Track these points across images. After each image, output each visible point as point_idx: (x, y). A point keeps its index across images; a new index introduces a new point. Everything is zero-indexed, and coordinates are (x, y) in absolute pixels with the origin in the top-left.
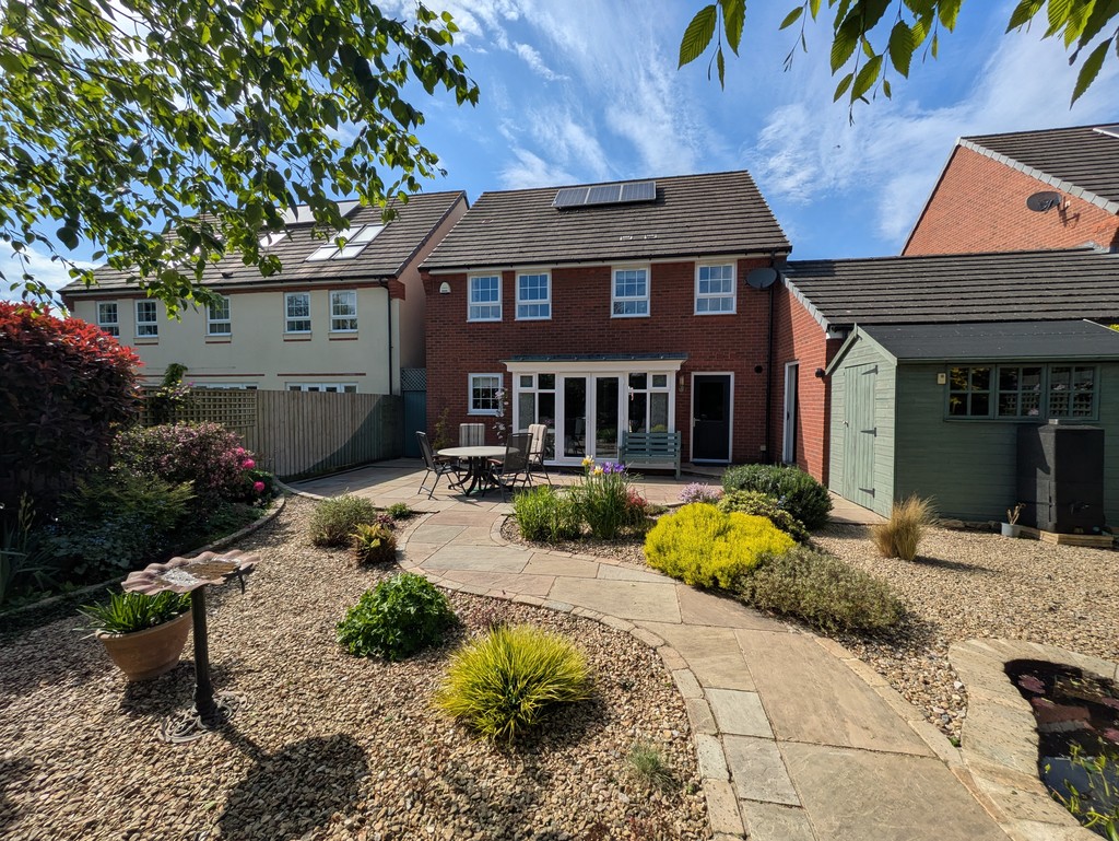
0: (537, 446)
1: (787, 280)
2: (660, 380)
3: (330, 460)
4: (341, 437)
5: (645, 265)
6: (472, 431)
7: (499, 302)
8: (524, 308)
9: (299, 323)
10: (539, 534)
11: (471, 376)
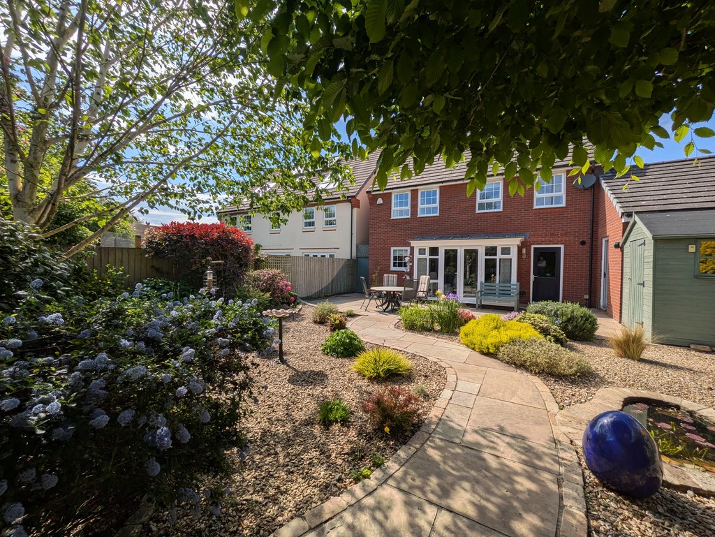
0: (423, 287)
1: (603, 182)
2: (506, 251)
3: (321, 292)
4: (327, 280)
5: (500, 179)
6: (390, 279)
7: (409, 207)
8: (423, 210)
9: (310, 223)
10: (411, 327)
11: (393, 249)
